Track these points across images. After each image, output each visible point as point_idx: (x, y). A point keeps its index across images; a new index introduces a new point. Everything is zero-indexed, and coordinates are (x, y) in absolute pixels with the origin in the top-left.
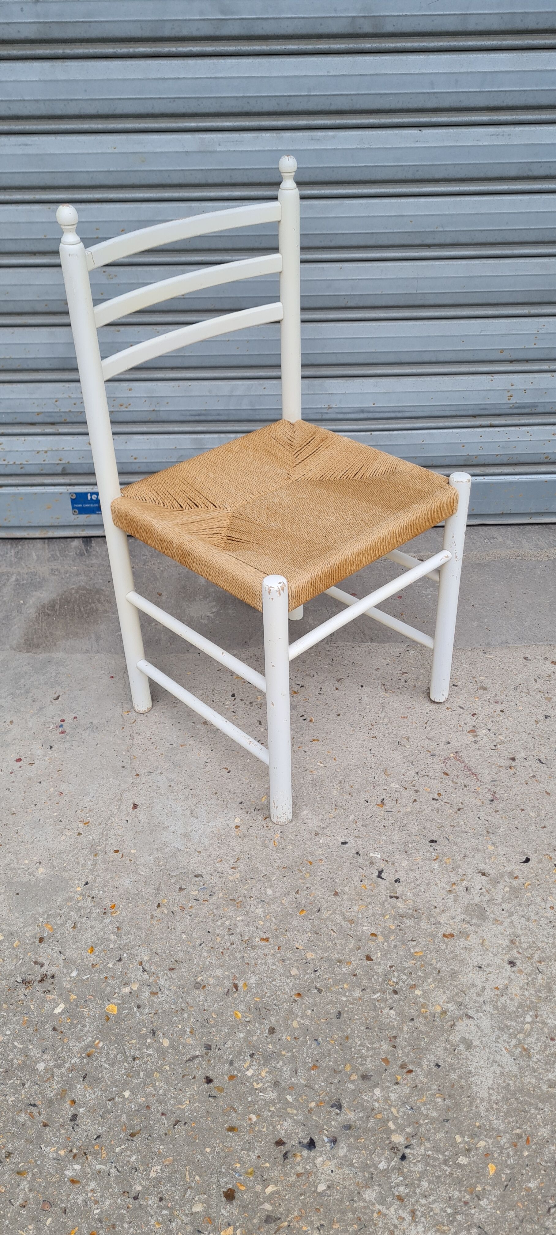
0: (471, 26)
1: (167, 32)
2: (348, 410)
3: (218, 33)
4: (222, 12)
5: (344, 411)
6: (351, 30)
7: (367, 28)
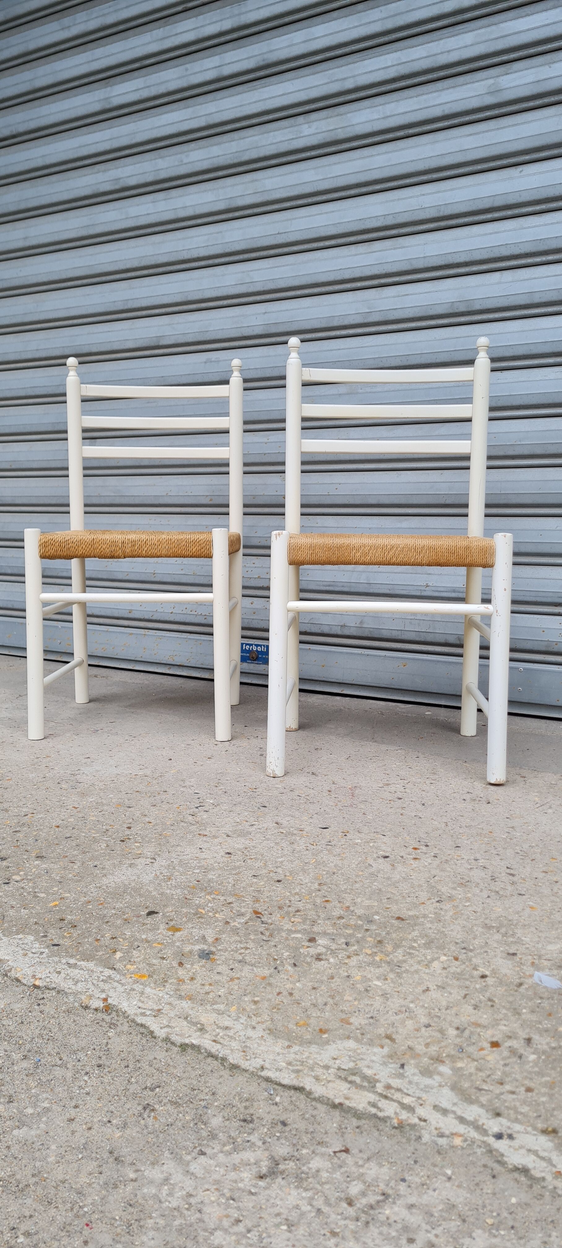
0: (537, 299)
1: (336, 323)
2: (442, 589)
3: (366, 321)
4: (369, 308)
5: (439, 589)
6: (451, 311)
7: (462, 308)
